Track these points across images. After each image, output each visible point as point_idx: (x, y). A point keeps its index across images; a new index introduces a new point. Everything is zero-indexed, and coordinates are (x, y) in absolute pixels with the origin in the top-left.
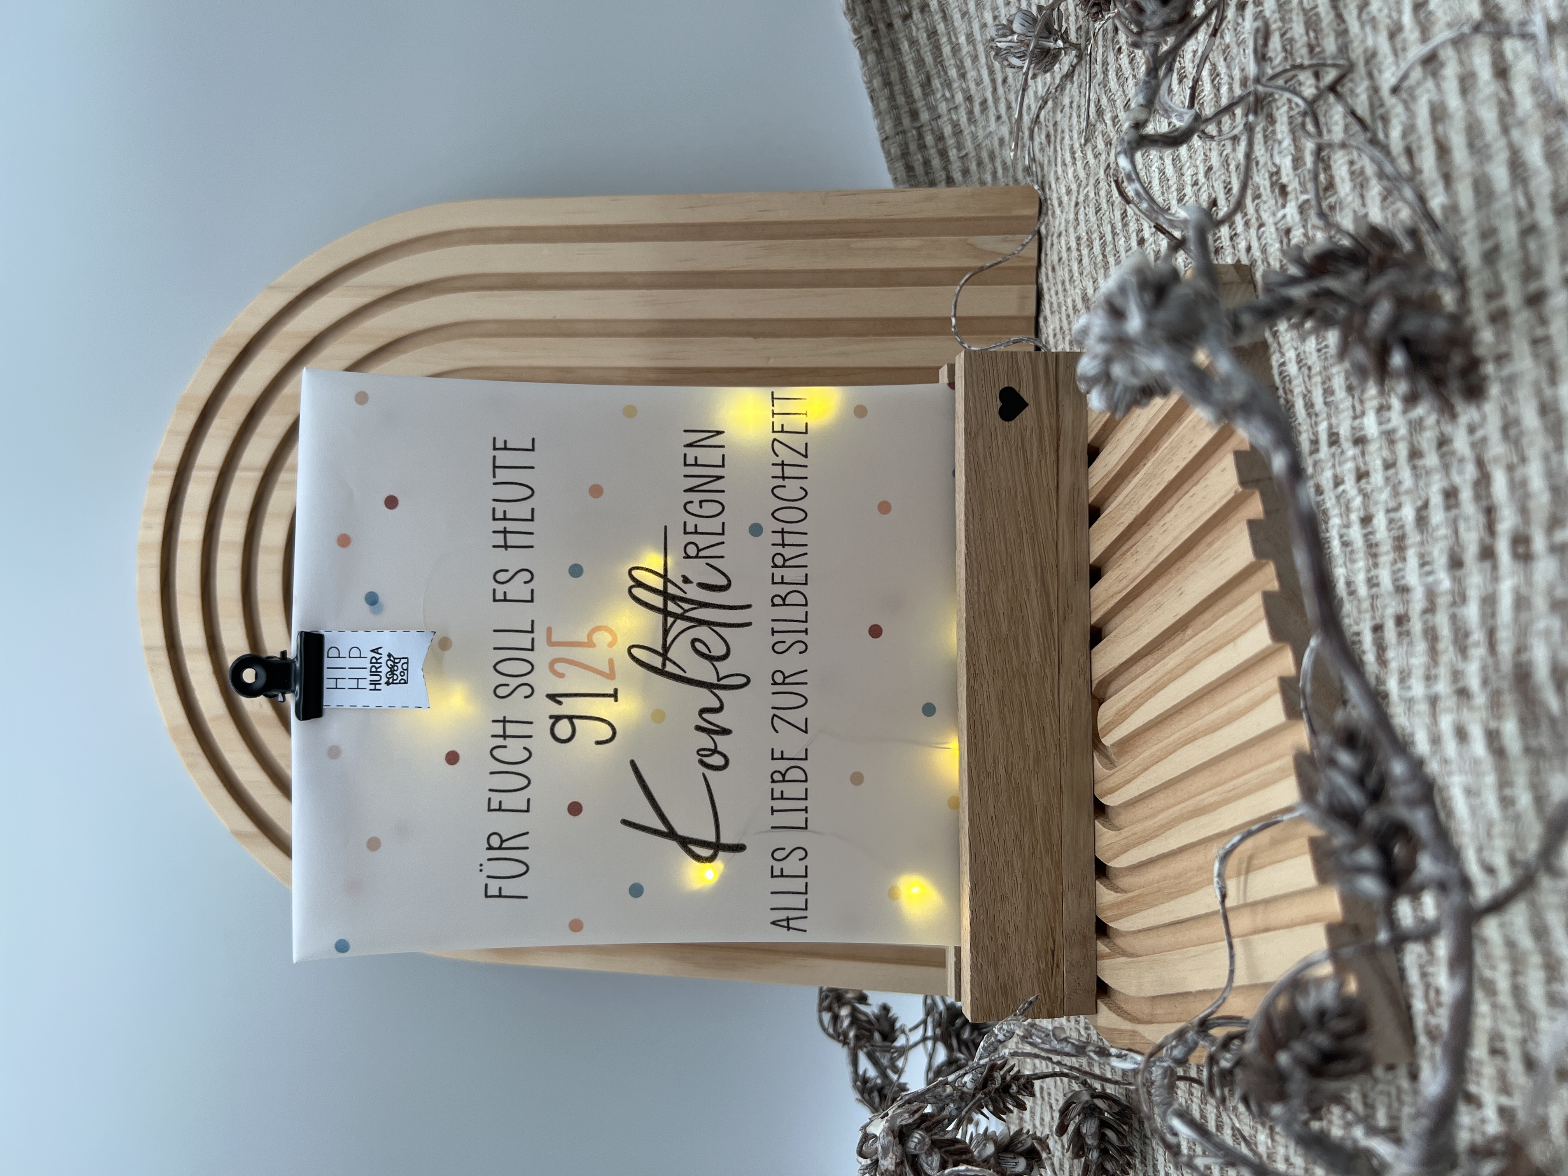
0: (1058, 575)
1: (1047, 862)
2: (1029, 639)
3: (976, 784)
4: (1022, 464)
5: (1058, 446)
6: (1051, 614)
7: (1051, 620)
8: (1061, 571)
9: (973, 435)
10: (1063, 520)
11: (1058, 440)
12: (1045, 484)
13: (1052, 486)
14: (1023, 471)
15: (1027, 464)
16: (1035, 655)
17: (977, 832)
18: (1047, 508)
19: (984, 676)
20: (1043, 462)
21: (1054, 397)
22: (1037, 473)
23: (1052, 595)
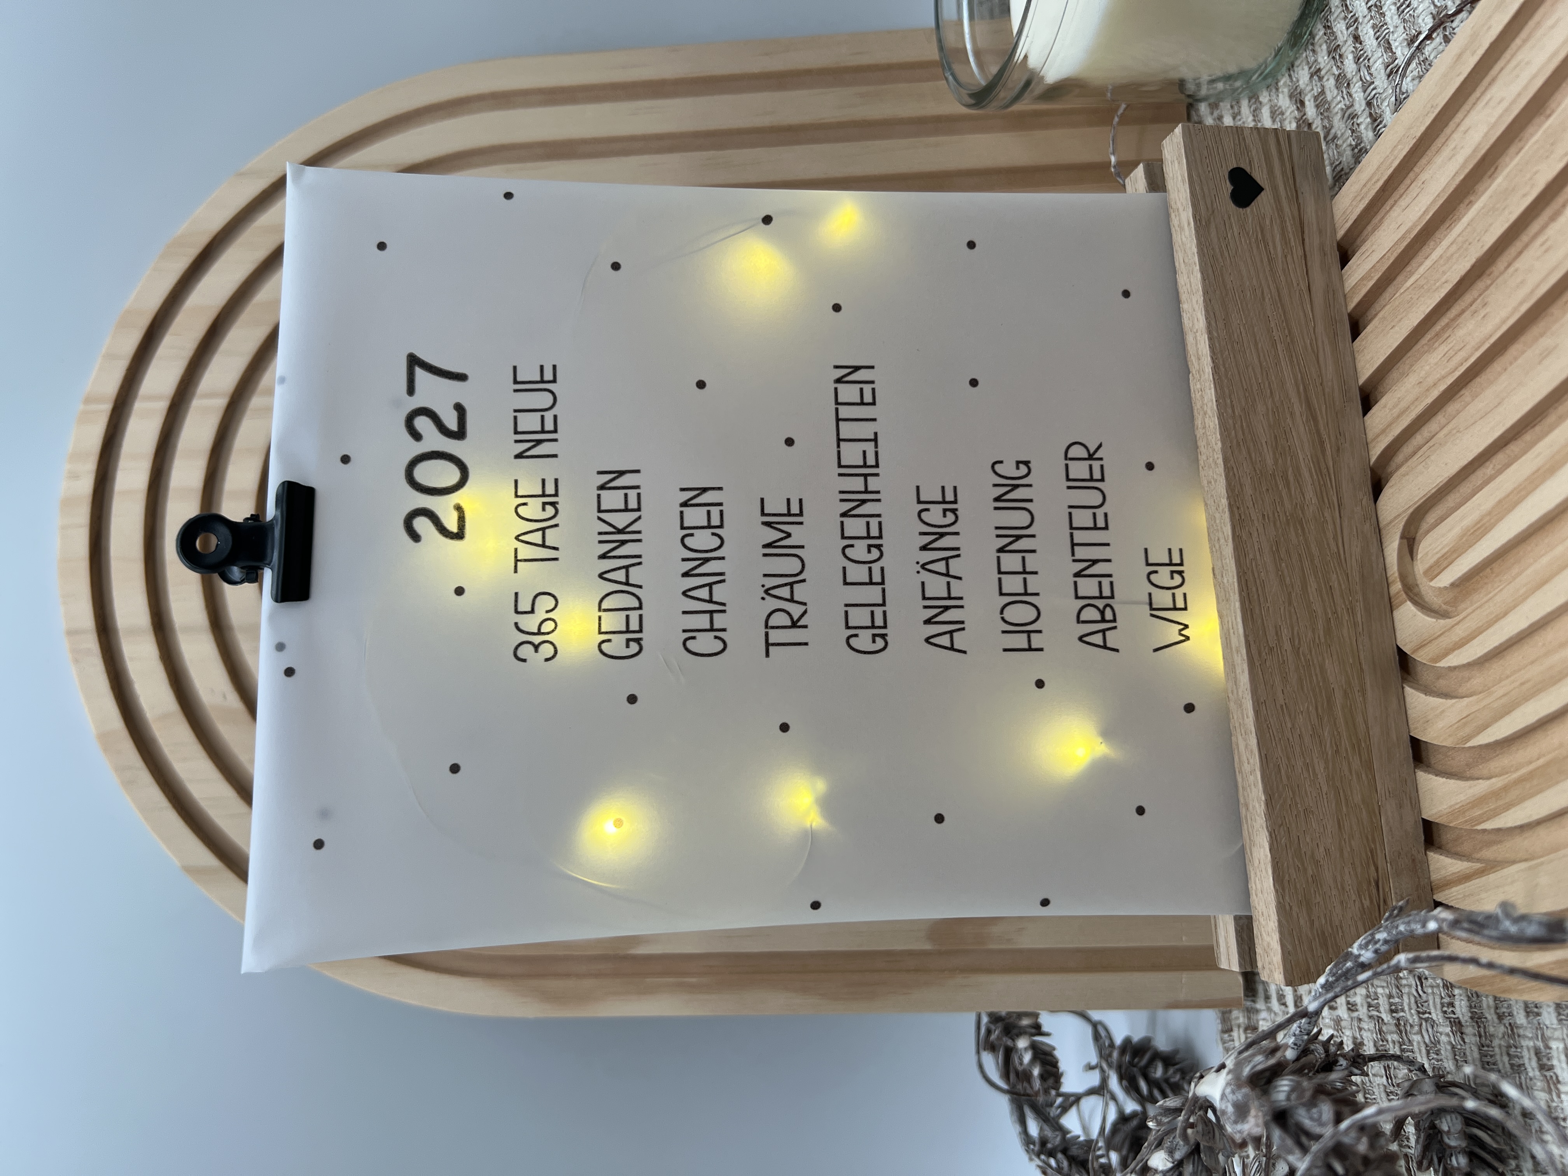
0: (1324, 395)
1: (1356, 764)
2: (1300, 475)
3: (1257, 664)
4: (1265, 260)
5: (1303, 240)
6: (1322, 443)
7: (1323, 451)
8: (1327, 390)
9: (1204, 224)
10: (1320, 328)
11: (1303, 233)
12: (1295, 285)
13: (1304, 286)
14: (1267, 269)
15: (1270, 260)
16: (1310, 494)
17: (1265, 726)
18: (1301, 314)
19: (1252, 521)
20: (1289, 257)
21: (1291, 181)
22: (1284, 270)
23: (1320, 418)
